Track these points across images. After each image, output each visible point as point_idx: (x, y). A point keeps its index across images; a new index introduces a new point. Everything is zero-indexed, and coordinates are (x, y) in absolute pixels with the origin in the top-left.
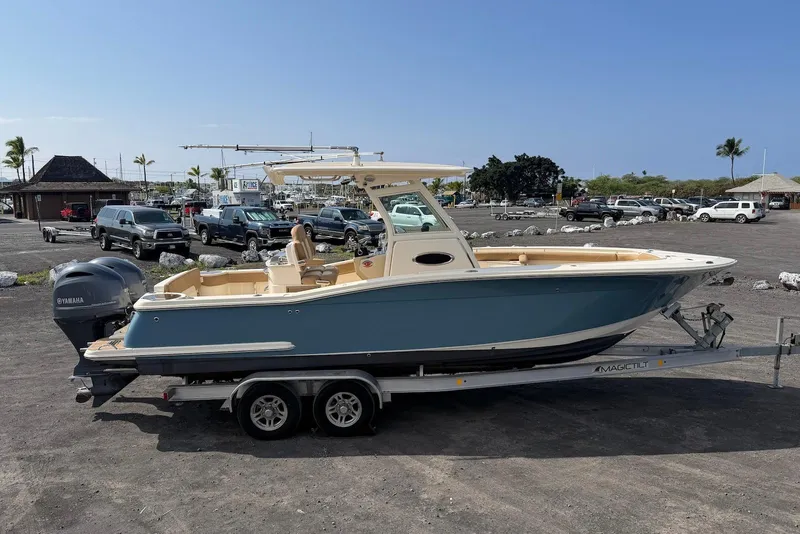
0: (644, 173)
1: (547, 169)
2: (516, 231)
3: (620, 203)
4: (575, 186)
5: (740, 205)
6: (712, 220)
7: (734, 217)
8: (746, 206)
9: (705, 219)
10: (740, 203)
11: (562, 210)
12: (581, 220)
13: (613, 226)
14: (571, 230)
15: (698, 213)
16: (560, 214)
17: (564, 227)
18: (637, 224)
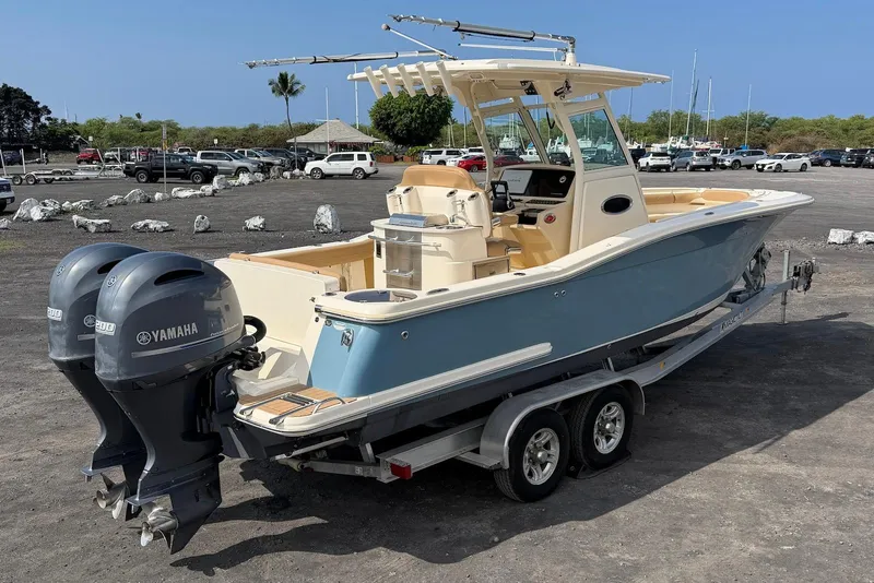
0: (139, 116)
1: (21, 106)
2: (115, 198)
3: (203, 156)
4: (69, 133)
5: (356, 157)
6: (325, 176)
7: (351, 172)
8: (362, 158)
9: (318, 176)
10: (356, 154)
11: (128, 167)
12: (155, 182)
13: (227, 187)
14: (187, 193)
15: (308, 169)
16: (124, 172)
17: (175, 189)
18: (251, 183)
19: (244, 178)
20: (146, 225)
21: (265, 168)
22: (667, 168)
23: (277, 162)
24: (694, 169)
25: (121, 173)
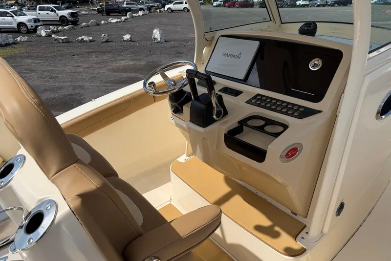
2: (84, 24)
3: (127, 4)
5: (184, 3)
6: (172, 11)
7: (182, 9)
9: (170, 11)
10: (184, 1)
13: (132, 17)
14: (114, 21)
15: (166, 9)
16: (97, 12)
17: (110, 19)
18: (143, 15)
19: (141, 13)
20: (82, 39)
21: (149, 9)
22: (307, 6)
23: (156, 5)
24: (318, 6)
25: (96, 12)
